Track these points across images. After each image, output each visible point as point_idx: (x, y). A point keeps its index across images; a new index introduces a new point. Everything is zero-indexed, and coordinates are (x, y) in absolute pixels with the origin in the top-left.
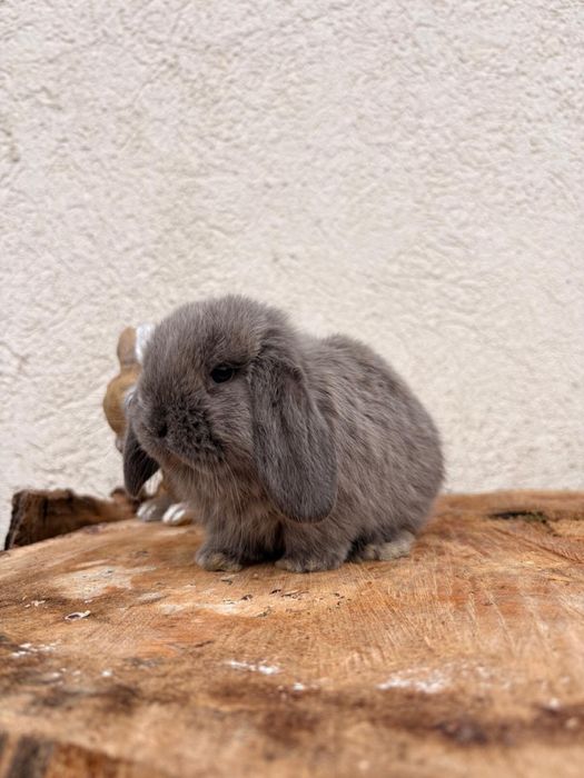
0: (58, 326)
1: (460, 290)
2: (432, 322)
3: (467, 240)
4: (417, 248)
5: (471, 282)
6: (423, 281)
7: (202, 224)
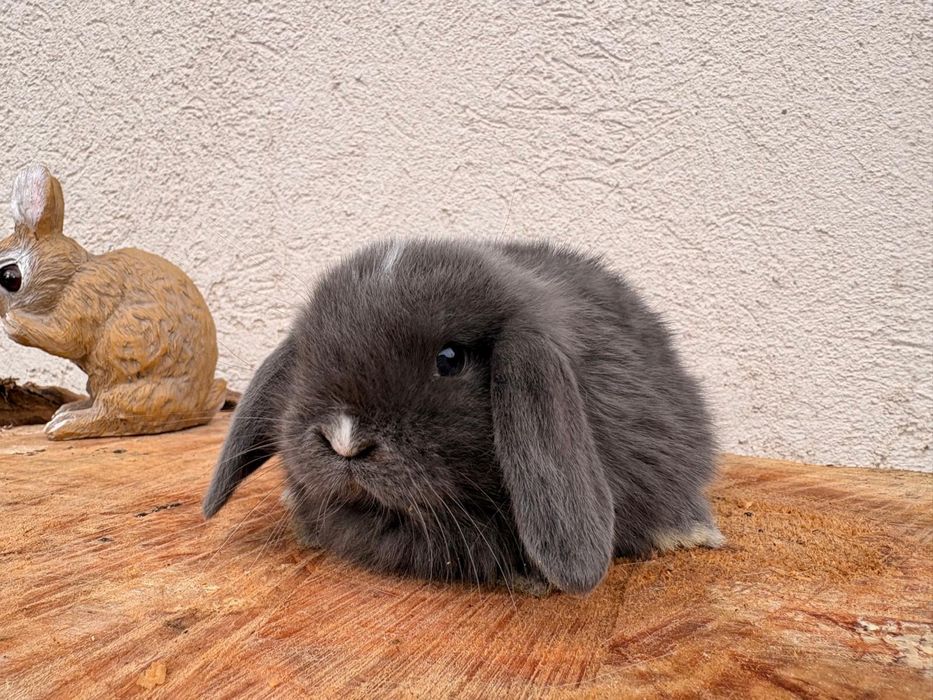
0: (75, 178)
1: (599, 128)
2: (551, 178)
3: (617, 48)
4: (538, 62)
5: (618, 115)
6: (543, 114)
7: (244, 38)
